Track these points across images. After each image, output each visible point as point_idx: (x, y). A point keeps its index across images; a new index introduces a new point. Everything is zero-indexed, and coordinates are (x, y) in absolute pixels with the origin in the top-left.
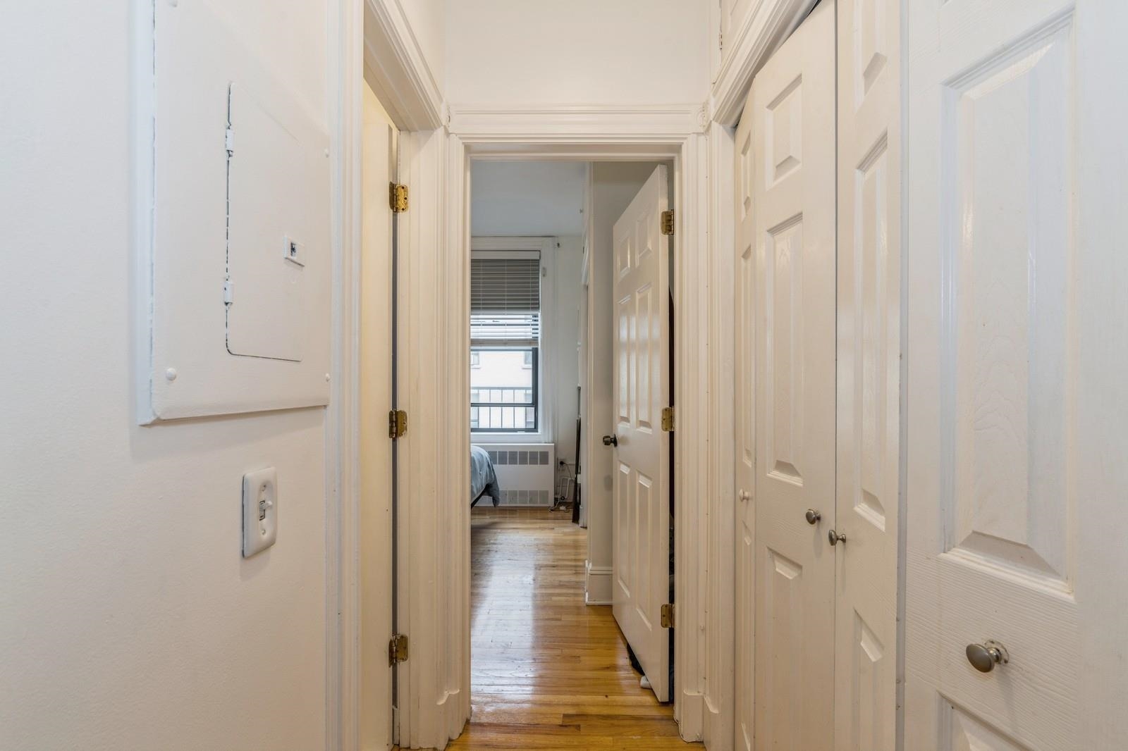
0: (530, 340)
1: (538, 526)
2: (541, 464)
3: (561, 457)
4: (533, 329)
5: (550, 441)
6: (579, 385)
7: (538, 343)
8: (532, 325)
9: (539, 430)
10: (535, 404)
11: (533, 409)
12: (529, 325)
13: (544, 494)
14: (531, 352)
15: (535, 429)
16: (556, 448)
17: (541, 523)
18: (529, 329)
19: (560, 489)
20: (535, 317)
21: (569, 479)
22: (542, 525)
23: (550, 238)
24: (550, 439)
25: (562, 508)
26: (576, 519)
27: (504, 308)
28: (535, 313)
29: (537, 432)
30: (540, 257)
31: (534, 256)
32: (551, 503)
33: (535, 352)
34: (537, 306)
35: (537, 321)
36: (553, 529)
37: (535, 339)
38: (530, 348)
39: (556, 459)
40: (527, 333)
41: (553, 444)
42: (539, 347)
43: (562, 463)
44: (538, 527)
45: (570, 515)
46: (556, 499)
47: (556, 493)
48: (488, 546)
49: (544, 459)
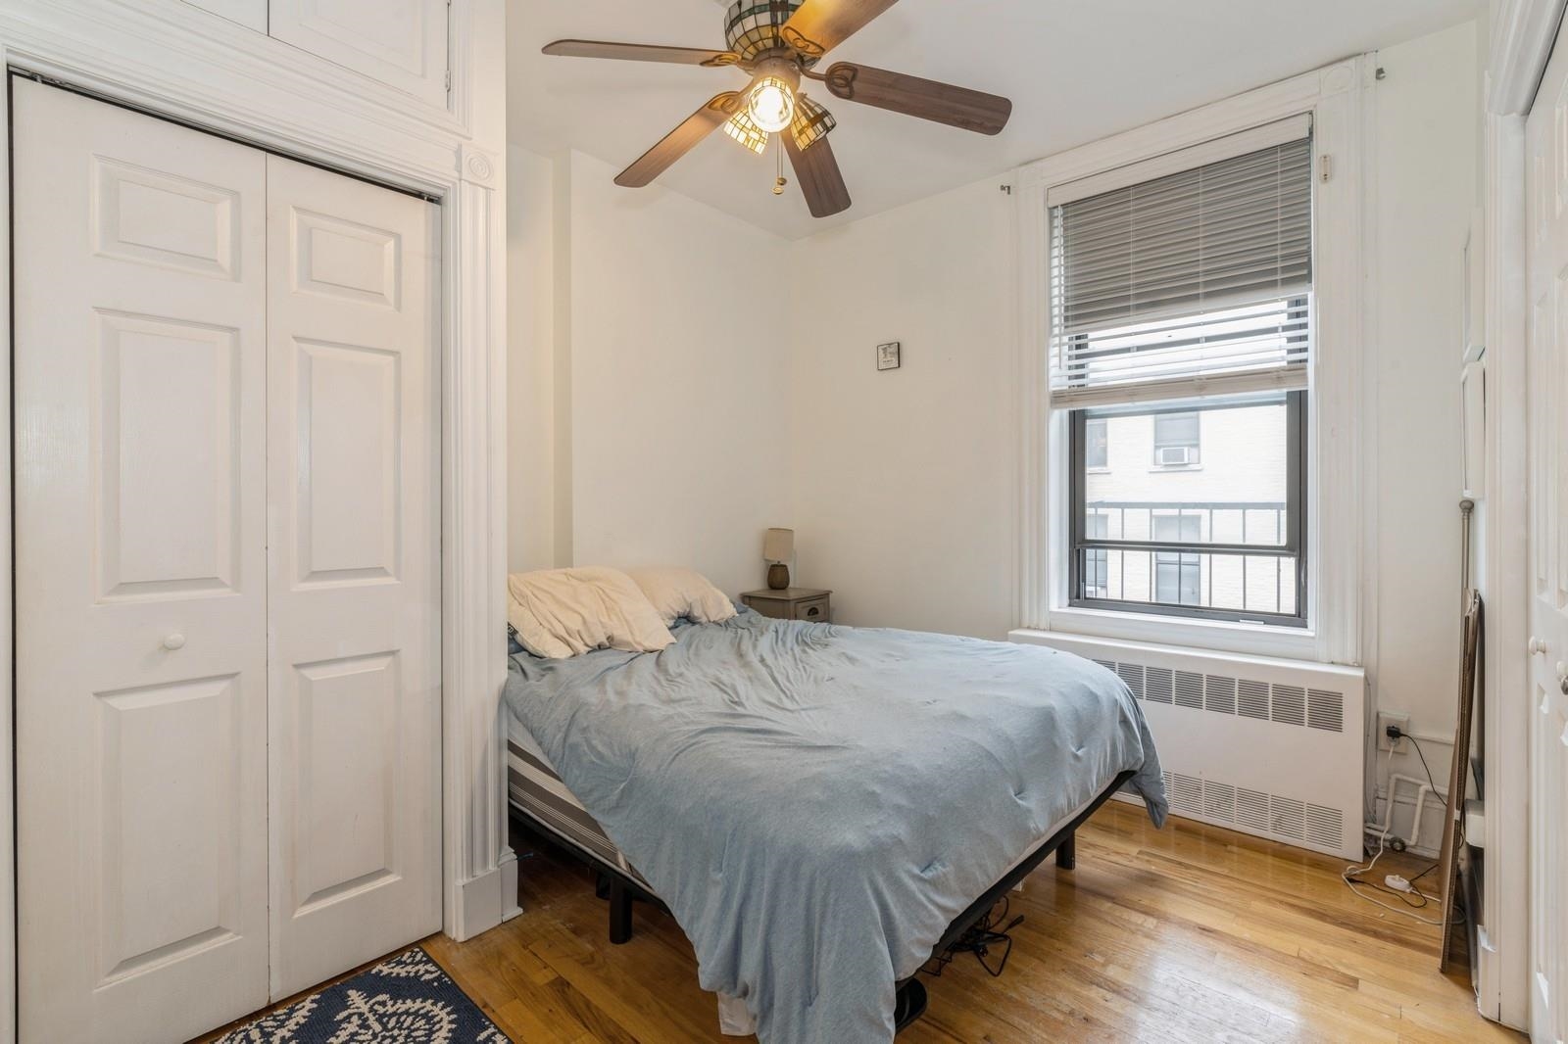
0: (1278, 370)
1: (1292, 943)
2: (1313, 724)
3: (1394, 711)
4: (1290, 340)
5: (1350, 658)
6: (1468, 494)
7: (1305, 376)
8: (1285, 328)
9: (1311, 621)
10: (1297, 545)
11: (1289, 564)
12: (1274, 330)
13: (1327, 819)
14: (1284, 408)
15: (1299, 618)
16: (1369, 683)
17: (1308, 933)
18: (1280, 340)
19: (1385, 809)
20: (1297, 303)
21: (1426, 786)
22: (1309, 947)
23: (1351, 62)
24: (1350, 655)
25: (1396, 882)
26: (1459, 960)
27: (1196, 297)
28: (1296, 292)
29: (1306, 627)
30: (1311, 133)
31: (1296, 131)
32: (1351, 847)
33: (1298, 405)
34: (1305, 272)
35: (1305, 302)
36: (1354, 983)
37: (1298, 367)
38: (1281, 392)
39: (1371, 717)
40: (1273, 352)
41: (1360, 673)
42: (1311, 387)
43: (1394, 733)
44: (1292, 950)
45: (1433, 926)
46: (1370, 841)
47: (1369, 817)
48: (1095, 993)
49: (1326, 711)
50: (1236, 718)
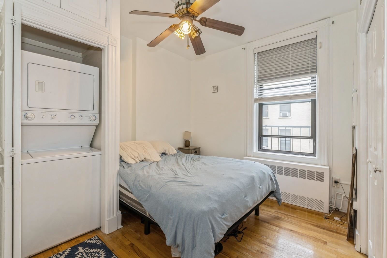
0: (309, 94)
1: (312, 233)
2: (317, 180)
3: (336, 177)
4: (312, 87)
6: (354, 124)
7: (315, 95)
8: (311, 84)
9: (317, 155)
10: (313, 136)
11: (311, 141)
12: (308, 84)
13: (320, 203)
14: (310, 103)
15: (314, 154)
16: (330, 170)
17: (316, 231)
18: (309, 87)
19: (334, 201)
20: (314, 78)
21: (344, 195)
22: (316, 234)
23: (326, 20)
24: (326, 164)
25: (337, 218)
26: (351, 237)
27: (289, 76)
28: (313, 75)
29: (315, 156)
30: (317, 37)
31: (313, 36)
32: (326, 210)
33: (314, 102)
34: (315, 70)
35: (315, 77)
36: (326, 243)
37: (314, 93)
38: (310, 99)
39: (331, 178)
40: (308, 89)
41: (328, 168)
42: (317, 98)
43: (336, 182)
44: (312, 235)
45: (345, 229)
46: (330, 208)
47: (330, 203)
49: (320, 177)
50: (298, 178)
